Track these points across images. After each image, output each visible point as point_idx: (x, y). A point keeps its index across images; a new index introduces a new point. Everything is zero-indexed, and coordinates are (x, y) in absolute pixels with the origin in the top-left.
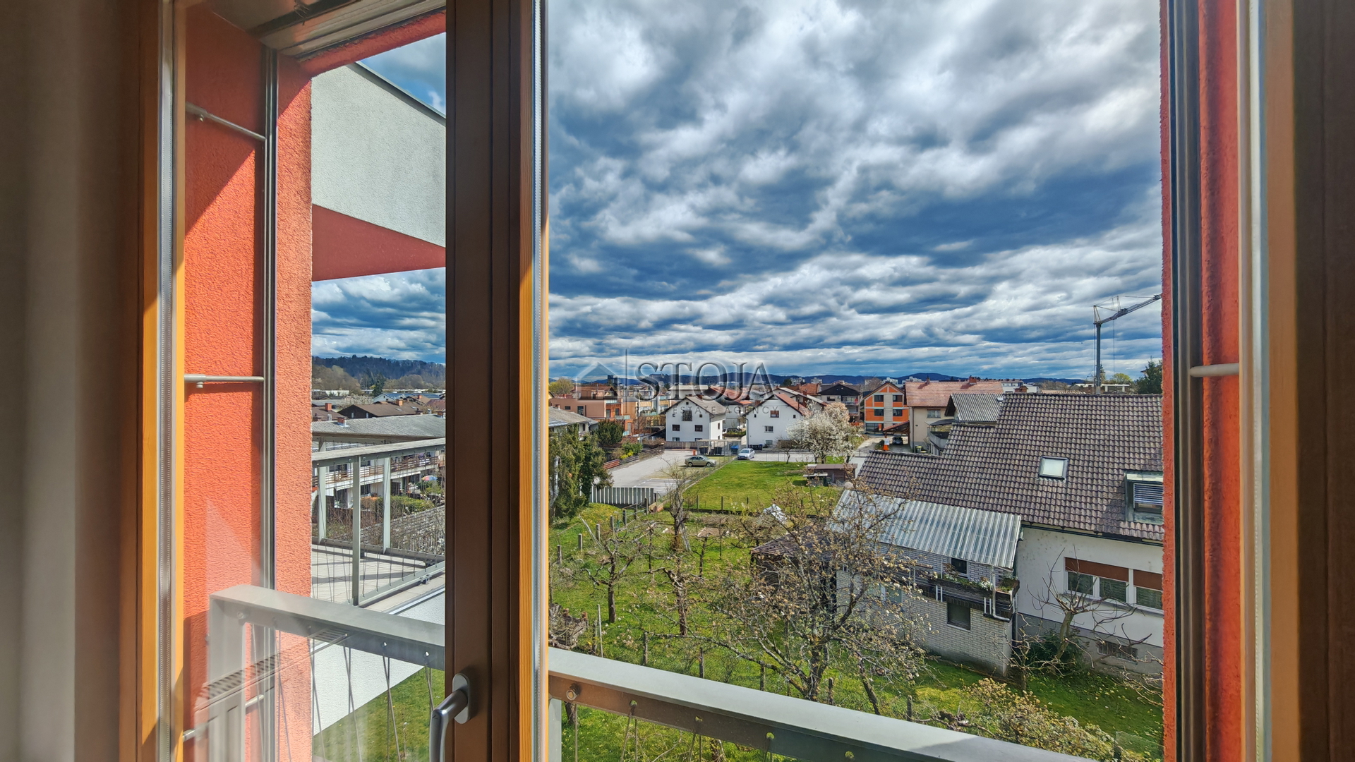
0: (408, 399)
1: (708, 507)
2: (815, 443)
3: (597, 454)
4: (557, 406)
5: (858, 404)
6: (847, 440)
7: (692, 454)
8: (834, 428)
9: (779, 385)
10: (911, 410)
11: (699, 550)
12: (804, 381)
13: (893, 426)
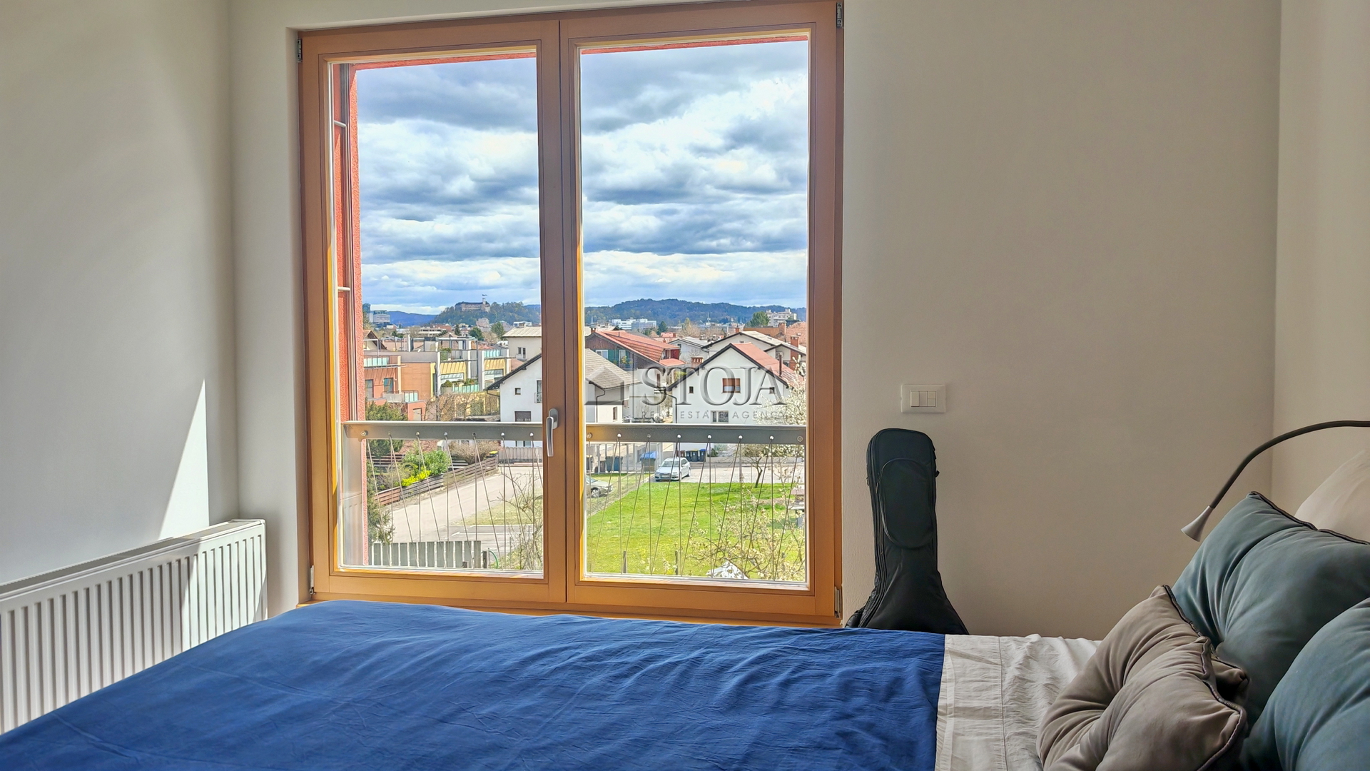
9: (742, 327)
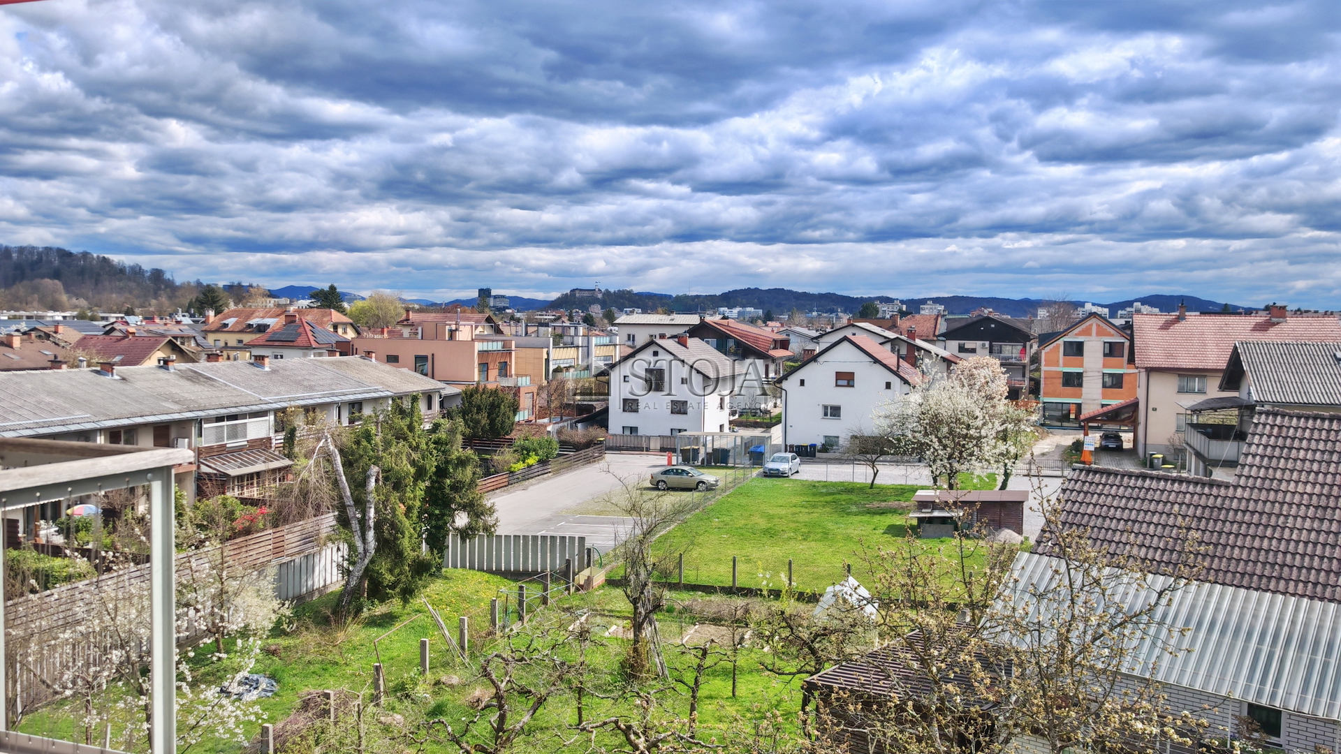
0: (33, 334)
1: (704, 579)
2: (936, 445)
3: (462, 463)
4: (369, 353)
5: (1026, 360)
6: (1005, 439)
7: (665, 462)
8: (978, 413)
9: (852, 317)
10: (1143, 375)
11: (689, 677)
12: (904, 308)
13: (1101, 411)
